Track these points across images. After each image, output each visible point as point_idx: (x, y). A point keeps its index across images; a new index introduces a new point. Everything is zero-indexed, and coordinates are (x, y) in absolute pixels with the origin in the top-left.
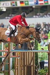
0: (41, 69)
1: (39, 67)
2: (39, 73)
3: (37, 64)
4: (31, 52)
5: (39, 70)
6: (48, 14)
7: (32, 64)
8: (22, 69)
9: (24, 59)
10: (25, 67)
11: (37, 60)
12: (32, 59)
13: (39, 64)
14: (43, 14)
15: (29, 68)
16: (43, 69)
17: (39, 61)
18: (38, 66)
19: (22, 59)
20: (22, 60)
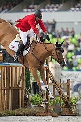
0: (35, 94)
1: (32, 91)
2: (32, 101)
3: (28, 85)
4: (19, 68)
5: (32, 96)
6: (46, 7)
7: (20, 86)
8: (4, 94)
9: (8, 78)
10: (10, 91)
11: (28, 79)
12: (21, 78)
13: (32, 86)
14: (39, 6)
15: (16, 92)
16: (38, 94)
17: (32, 82)
18: (31, 89)
19: (4, 77)
20: (4, 79)
